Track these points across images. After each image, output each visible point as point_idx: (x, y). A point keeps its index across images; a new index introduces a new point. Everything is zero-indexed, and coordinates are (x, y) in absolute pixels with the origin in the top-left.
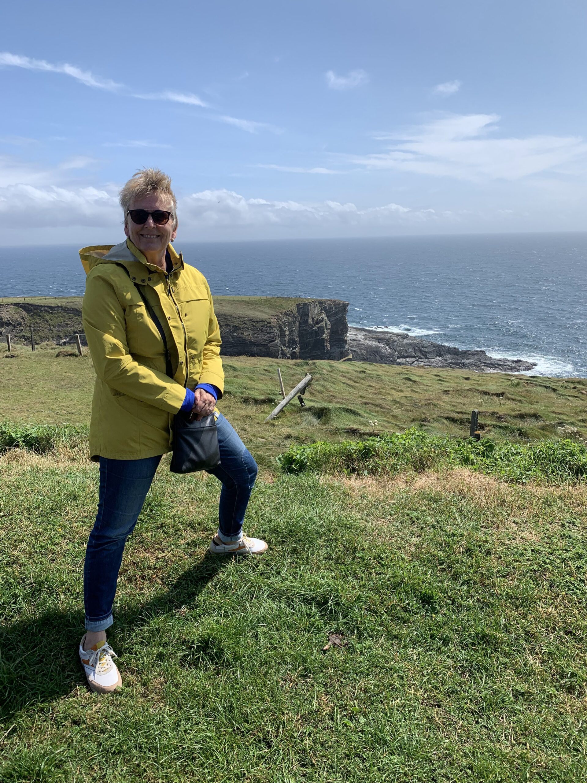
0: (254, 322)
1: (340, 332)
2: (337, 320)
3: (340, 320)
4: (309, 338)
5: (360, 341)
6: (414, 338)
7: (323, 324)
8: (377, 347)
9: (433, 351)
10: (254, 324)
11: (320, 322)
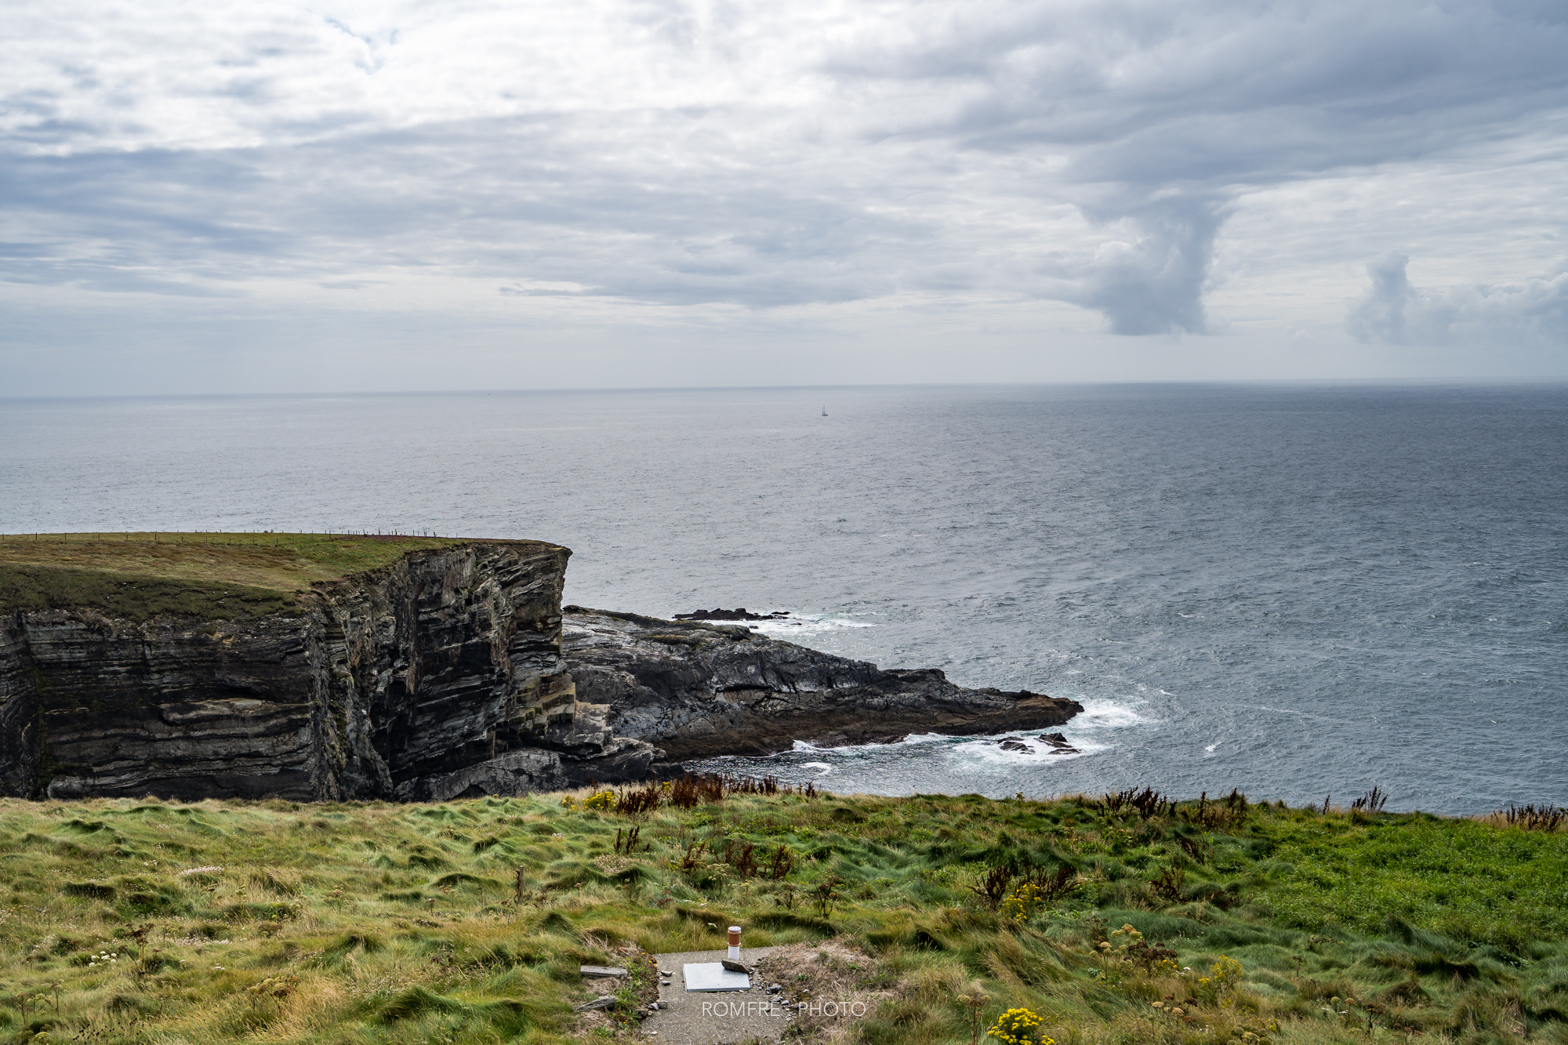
0: (247, 601)
1: (539, 625)
2: (530, 592)
3: (539, 594)
4: (448, 643)
5: (620, 647)
6: (764, 640)
7: (488, 605)
8: (664, 662)
9: (811, 671)
10: (247, 607)
11: (478, 599)
